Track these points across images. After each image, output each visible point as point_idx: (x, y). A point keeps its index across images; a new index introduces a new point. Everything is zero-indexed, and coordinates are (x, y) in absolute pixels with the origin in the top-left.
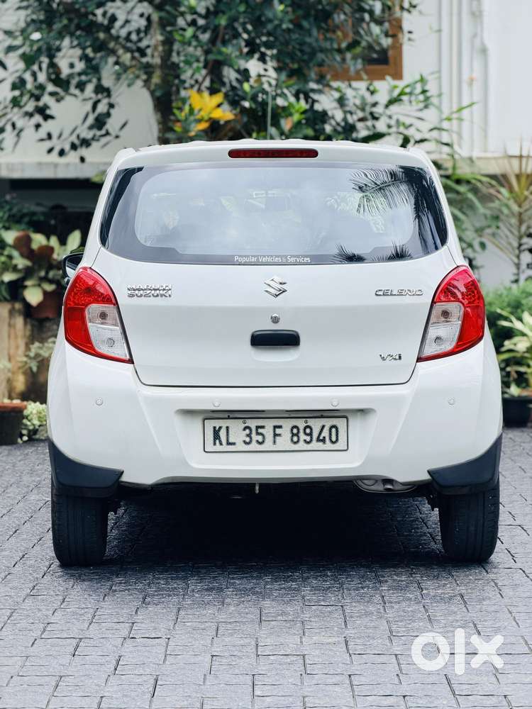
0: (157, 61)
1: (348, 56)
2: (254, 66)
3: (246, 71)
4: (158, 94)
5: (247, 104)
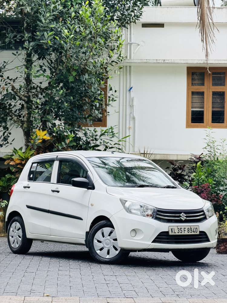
0: (25, 119)
1: (88, 119)
2: (57, 122)
3: (55, 123)
4: (26, 130)
5: (54, 134)
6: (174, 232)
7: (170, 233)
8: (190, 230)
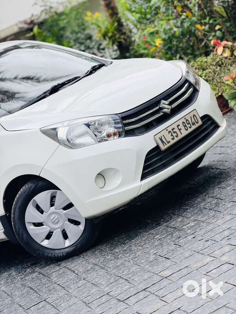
6: (166, 143)
7: (163, 147)
8: (187, 125)
